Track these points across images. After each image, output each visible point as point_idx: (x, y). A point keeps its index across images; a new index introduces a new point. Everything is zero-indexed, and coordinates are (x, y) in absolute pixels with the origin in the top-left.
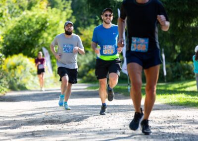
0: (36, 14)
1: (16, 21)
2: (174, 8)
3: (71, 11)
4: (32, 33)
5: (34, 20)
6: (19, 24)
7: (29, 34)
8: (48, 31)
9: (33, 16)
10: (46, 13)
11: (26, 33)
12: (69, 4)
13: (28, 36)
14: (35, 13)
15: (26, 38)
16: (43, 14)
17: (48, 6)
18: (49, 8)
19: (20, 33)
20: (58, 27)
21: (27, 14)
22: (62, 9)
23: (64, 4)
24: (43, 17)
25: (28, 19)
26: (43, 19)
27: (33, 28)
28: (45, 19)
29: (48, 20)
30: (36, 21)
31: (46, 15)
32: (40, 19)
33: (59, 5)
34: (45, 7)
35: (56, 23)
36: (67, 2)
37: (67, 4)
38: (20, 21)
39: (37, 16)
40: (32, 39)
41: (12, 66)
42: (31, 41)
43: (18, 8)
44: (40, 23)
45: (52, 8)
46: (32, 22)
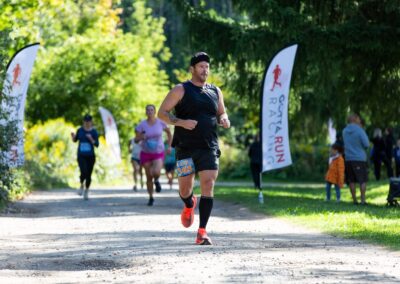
0: (95, 43)
1: (56, 54)
2: (354, 45)
3: (163, 38)
4: (84, 79)
5: (90, 54)
6: (62, 60)
7: (77, 81)
8: (116, 77)
9: (89, 45)
10: (114, 41)
11: (74, 78)
12: (160, 25)
13: (77, 85)
14: (92, 40)
15: (74, 88)
16: (108, 43)
17: (118, 27)
18: (121, 31)
19: (62, 79)
20: (135, 68)
21: (77, 42)
22: (146, 33)
23: (150, 24)
24: (109, 48)
25: (78, 51)
26: (107, 52)
27: (87, 69)
28: (112, 52)
29: (116, 54)
30: (94, 56)
31: (114, 45)
32: (102, 52)
33: (140, 25)
34: (112, 29)
35: (133, 62)
36: (156, 19)
37: (155, 24)
38: (62, 55)
39: (95, 47)
40: (83, 90)
41: (44, 141)
42: (81, 94)
43: (59, 27)
44: (101, 60)
45: (125, 32)
46: (86, 57)
